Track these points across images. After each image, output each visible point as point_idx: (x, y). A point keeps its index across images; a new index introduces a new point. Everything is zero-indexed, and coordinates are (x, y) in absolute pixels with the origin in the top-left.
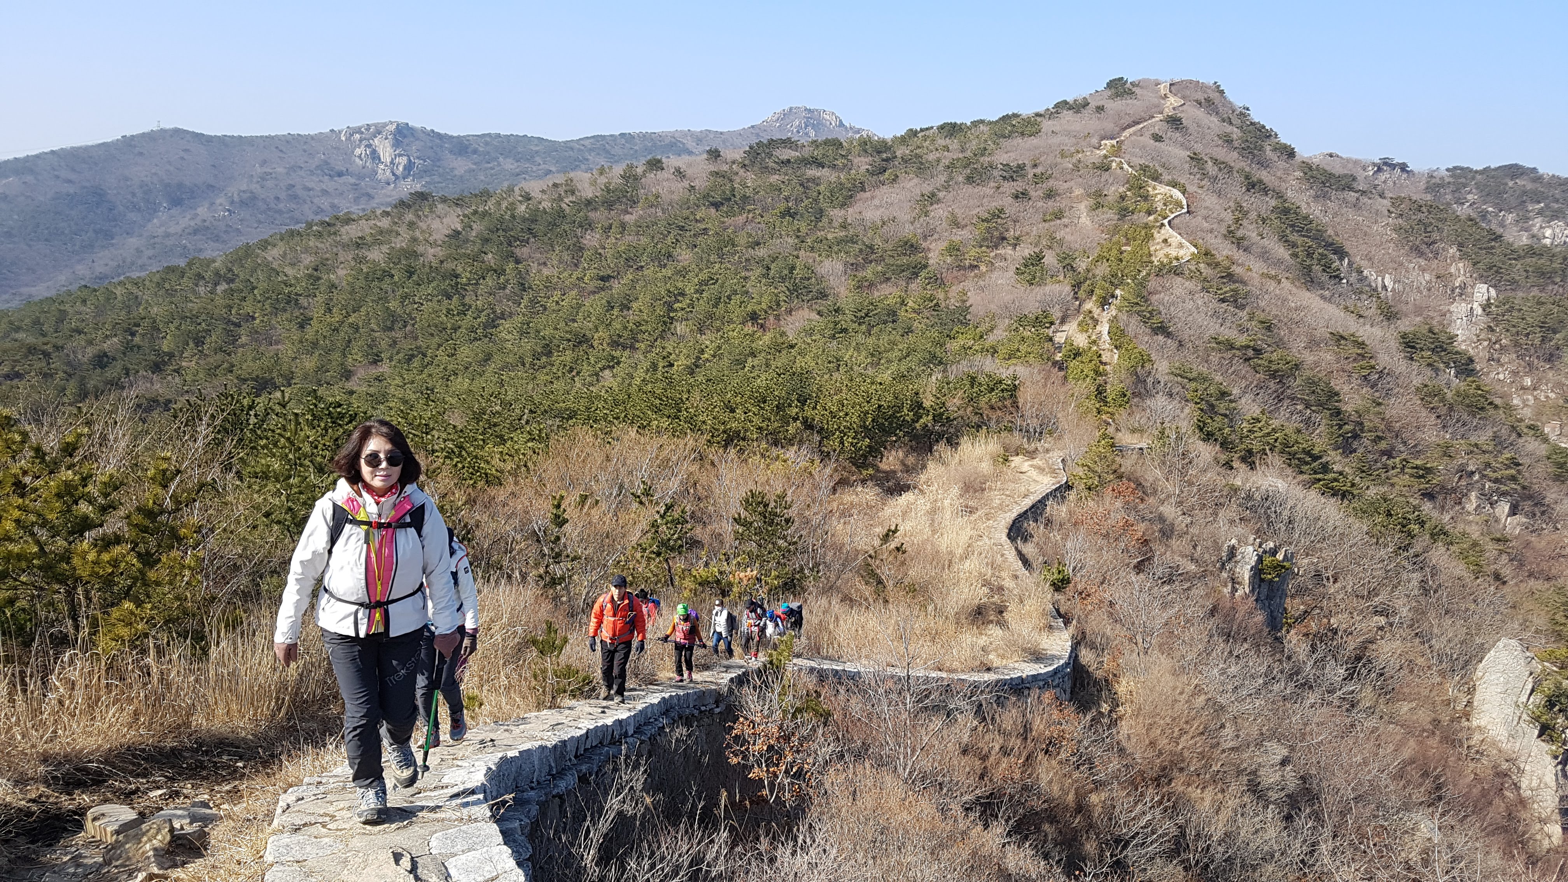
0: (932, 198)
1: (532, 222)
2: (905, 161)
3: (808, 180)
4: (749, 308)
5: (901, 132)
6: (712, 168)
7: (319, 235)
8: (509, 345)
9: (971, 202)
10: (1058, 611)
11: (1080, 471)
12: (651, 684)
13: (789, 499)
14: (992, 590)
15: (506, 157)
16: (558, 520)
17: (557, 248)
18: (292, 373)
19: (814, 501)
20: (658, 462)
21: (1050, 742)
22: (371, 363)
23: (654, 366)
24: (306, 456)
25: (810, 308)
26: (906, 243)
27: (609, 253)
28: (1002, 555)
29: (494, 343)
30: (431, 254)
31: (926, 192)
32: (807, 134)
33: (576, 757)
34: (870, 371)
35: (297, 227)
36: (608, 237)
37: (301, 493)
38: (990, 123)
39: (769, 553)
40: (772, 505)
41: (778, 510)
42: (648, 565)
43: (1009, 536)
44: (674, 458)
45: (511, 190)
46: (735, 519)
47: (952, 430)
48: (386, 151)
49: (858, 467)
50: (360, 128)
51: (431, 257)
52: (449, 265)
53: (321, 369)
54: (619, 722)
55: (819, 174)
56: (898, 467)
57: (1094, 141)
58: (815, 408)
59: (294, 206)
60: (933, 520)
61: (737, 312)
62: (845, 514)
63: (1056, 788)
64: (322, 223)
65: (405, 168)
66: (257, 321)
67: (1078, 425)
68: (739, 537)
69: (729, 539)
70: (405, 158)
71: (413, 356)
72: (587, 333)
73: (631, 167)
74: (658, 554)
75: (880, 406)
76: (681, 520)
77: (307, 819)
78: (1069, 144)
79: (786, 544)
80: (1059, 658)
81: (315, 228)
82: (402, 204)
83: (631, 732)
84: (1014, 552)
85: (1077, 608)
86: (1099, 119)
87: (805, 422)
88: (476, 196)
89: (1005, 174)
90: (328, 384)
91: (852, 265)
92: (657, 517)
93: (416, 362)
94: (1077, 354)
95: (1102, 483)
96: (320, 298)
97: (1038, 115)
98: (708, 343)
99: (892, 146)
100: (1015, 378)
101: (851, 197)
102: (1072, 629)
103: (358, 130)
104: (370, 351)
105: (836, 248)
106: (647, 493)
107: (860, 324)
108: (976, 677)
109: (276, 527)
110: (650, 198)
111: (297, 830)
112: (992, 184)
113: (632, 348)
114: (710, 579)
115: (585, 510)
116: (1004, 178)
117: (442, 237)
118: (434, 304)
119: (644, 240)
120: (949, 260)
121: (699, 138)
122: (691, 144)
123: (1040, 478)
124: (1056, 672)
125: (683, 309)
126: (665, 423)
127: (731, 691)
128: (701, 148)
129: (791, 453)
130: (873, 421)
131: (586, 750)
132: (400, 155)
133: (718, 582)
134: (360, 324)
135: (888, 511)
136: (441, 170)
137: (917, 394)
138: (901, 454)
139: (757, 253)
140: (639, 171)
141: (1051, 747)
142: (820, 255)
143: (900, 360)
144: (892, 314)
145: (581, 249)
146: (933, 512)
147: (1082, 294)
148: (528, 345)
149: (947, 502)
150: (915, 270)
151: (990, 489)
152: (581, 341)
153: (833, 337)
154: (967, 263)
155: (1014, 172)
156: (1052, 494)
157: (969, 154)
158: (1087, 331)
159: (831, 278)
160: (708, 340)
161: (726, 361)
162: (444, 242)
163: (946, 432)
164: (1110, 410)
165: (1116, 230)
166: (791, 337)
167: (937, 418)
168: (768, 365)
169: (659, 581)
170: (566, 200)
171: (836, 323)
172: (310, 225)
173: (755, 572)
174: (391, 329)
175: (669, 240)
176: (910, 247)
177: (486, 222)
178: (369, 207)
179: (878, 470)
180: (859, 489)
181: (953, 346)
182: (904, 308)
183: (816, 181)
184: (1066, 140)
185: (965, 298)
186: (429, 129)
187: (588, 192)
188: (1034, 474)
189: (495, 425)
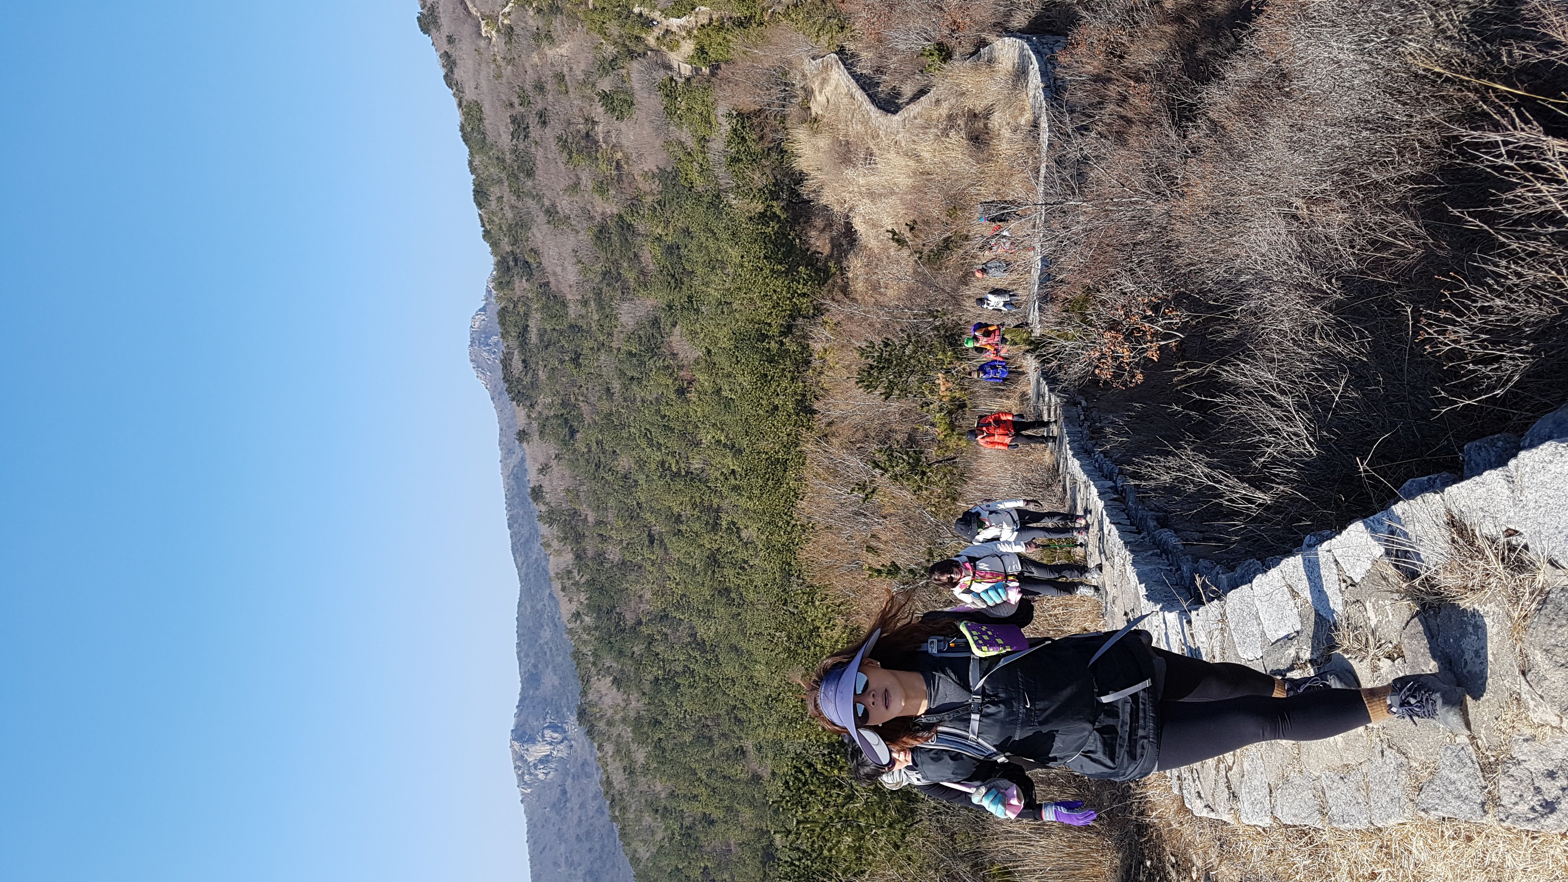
0: (551, 212)
1: (600, 610)
2: (515, 242)
3: (542, 341)
4: (673, 397)
5: (487, 247)
6: (536, 437)
7: (623, 809)
8: (721, 629)
9: (553, 170)
10: (972, 54)
11: (824, 39)
12: (1058, 470)
13: (864, 345)
14: (952, 127)
15: (540, 638)
16: (894, 570)
17: (625, 586)
18: (756, 830)
19: (865, 319)
20: (831, 479)
21: (1112, 53)
22: (745, 757)
23: (735, 488)
24: (837, 812)
25: (670, 334)
26: (598, 238)
27: (626, 536)
28: (915, 118)
29: (720, 642)
30: (637, 704)
31: (545, 219)
32: (496, 344)
33: (1139, 533)
34: (730, 270)
35: (616, 830)
36: (610, 537)
37: (874, 815)
38: (471, 154)
39: (919, 362)
40: (870, 361)
41: (876, 354)
42: (934, 483)
43: (895, 112)
44: (826, 461)
45: (571, 631)
46: (886, 398)
47: (787, 180)
48: (540, 750)
49: (828, 278)
50: (518, 775)
51: (639, 704)
52: (647, 687)
53: (752, 803)
54: (1101, 495)
55: (534, 330)
56: (827, 235)
57: (483, 43)
58: (770, 325)
59: (597, 834)
60: (880, 195)
61: (678, 409)
62: (875, 287)
63: (1159, 46)
64: (612, 806)
65: (555, 731)
66: (709, 865)
67: (777, 44)
68: (904, 392)
69: (905, 404)
70: (546, 732)
71: (736, 717)
72: (706, 554)
73: (540, 518)
74: (924, 473)
75: (765, 257)
76: (888, 452)
77: (1222, 785)
78: (486, 71)
79: (910, 347)
80: (1022, 49)
81: (617, 814)
82: (590, 732)
83: (1111, 484)
84: (911, 106)
85: (969, 34)
86: (460, 40)
87: (784, 334)
88: (578, 664)
89: (522, 136)
90: (766, 795)
91: (623, 293)
92: (887, 475)
93: (743, 715)
94: (701, 51)
95: (836, 14)
96: (684, 806)
97: (460, 105)
98: (709, 437)
99: (502, 256)
100: (730, 115)
101: (555, 297)
102: (991, 38)
103: (521, 777)
104: (733, 757)
105: (608, 311)
106: (862, 487)
107: (682, 283)
108: (1045, 136)
109: (908, 839)
110: (570, 498)
111: (1234, 796)
112: (533, 149)
113: (718, 510)
114: (948, 421)
115: (882, 546)
116: (526, 137)
117: (620, 694)
118: (685, 701)
119: (611, 502)
120: (612, 192)
121: (508, 452)
122: (514, 460)
123: (833, 82)
124: (1037, 52)
125: (677, 462)
126: (791, 474)
127: (1064, 390)
128: (517, 450)
129: (817, 347)
130: (781, 264)
131: (1132, 524)
132: (543, 736)
133: (950, 413)
134: (708, 767)
135: (873, 244)
136: (555, 698)
137: (751, 219)
138: (813, 233)
139: (617, 390)
140: (543, 508)
141: (1116, 53)
142: (616, 327)
143: (717, 239)
144: (671, 249)
145: (623, 563)
146: (872, 195)
147: (640, 49)
148: (720, 611)
149: (862, 181)
150: (625, 227)
151: (845, 135)
152: (713, 560)
153: (697, 311)
154: (614, 173)
155: (520, 127)
156: (849, 67)
157: (503, 175)
158: (678, 42)
159: (638, 314)
160: (706, 437)
161: (727, 418)
162: (625, 692)
163: (789, 186)
164: (759, 12)
165: (572, 16)
166: (700, 353)
167: (775, 196)
168: (729, 375)
169: (951, 472)
170: (577, 578)
171: (683, 308)
172: (614, 819)
173: (940, 375)
174: (711, 739)
175: (610, 478)
176: (601, 233)
177: (604, 654)
178: (595, 764)
179: (831, 256)
180: (850, 275)
181: (700, 184)
182: (665, 238)
183: (542, 333)
184: (483, 73)
185: (650, 174)
186: (516, 711)
187: (568, 558)
188: (828, 89)
189: (800, 637)
